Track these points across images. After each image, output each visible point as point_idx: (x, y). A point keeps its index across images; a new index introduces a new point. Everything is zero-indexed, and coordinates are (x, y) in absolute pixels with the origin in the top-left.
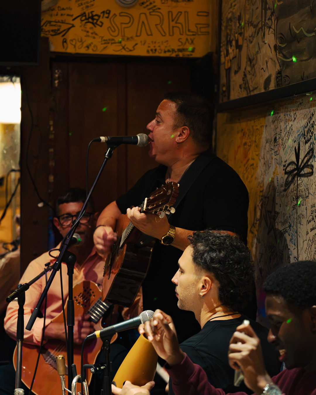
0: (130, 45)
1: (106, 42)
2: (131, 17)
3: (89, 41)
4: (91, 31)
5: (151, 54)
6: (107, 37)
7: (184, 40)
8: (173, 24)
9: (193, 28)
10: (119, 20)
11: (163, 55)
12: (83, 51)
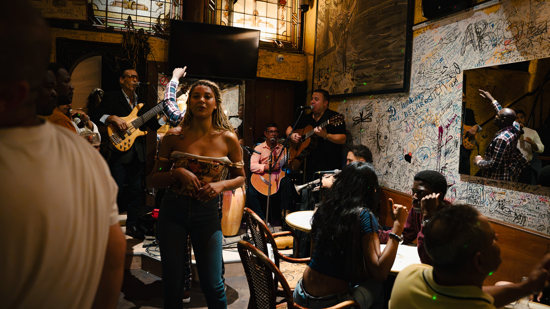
0: (280, 75)
1: (273, 74)
2: (280, 66)
3: (267, 73)
4: (268, 70)
5: (286, 79)
6: (273, 72)
7: (296, 75)
8: (293, 69)
9: (299, 72)
10: (277, 67)
11: (290, 80)
12: (265, 77)
